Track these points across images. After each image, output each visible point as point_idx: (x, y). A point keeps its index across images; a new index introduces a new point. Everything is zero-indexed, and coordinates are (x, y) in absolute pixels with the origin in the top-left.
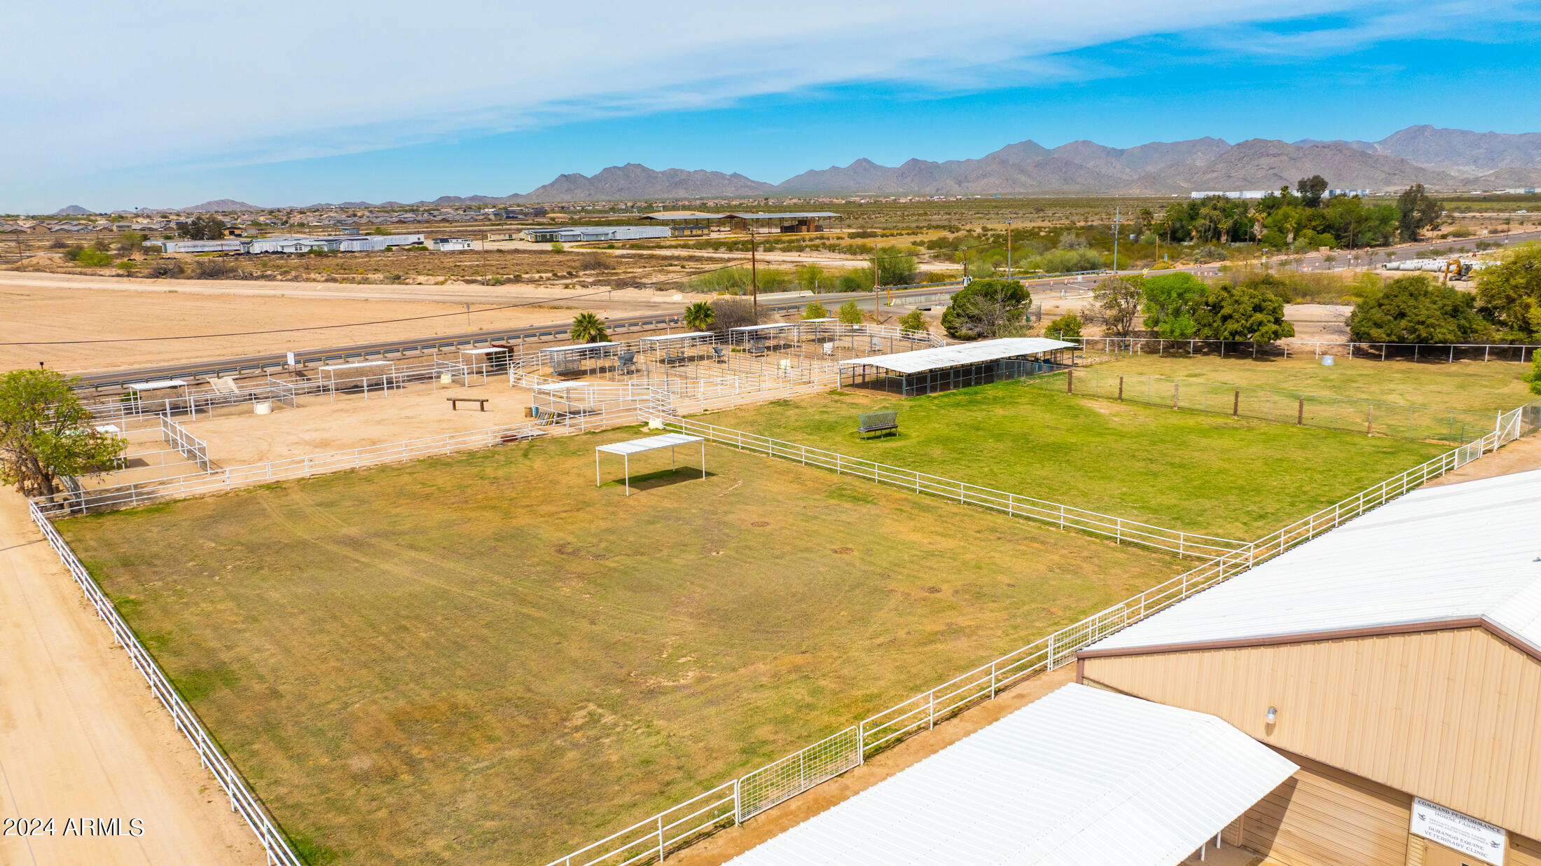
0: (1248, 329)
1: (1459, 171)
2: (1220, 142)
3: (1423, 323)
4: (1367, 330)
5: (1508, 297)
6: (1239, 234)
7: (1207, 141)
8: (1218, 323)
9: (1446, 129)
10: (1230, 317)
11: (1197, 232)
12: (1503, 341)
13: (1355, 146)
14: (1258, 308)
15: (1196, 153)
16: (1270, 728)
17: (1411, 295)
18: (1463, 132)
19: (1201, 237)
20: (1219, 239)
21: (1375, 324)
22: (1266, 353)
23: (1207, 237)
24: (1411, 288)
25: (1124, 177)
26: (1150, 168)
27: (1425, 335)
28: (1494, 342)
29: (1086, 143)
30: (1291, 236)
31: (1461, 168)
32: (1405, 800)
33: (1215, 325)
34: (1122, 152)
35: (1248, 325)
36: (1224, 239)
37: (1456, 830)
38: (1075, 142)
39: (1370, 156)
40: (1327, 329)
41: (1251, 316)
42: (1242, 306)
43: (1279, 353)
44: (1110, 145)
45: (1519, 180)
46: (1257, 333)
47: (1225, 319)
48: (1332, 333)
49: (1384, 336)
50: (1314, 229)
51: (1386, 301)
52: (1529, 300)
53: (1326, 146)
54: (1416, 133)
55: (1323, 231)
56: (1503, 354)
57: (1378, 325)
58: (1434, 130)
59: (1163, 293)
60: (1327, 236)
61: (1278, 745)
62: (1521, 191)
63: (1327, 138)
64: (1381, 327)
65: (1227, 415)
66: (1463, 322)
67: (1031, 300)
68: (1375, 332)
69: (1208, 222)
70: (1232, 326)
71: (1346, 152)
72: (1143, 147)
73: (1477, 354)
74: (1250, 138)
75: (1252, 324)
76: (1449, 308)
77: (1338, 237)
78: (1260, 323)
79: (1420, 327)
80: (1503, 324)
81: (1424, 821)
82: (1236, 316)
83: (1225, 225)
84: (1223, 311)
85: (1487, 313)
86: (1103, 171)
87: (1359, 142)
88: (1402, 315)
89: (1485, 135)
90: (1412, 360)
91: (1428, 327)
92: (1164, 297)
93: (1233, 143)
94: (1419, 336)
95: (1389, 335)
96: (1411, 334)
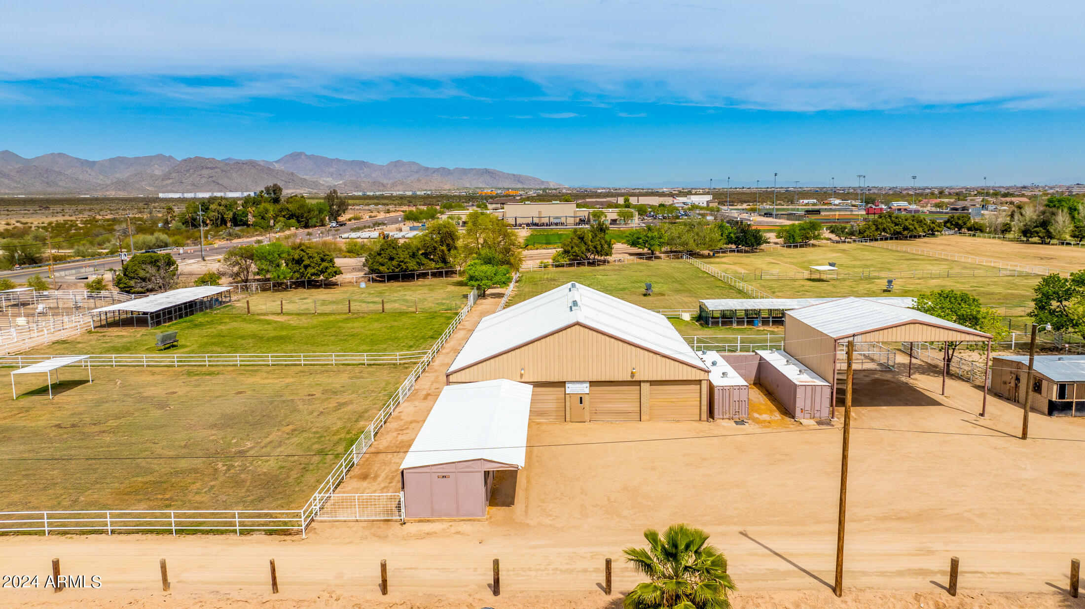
0: (320, 271)
1: (324, 181)
2: (170, 158)
3: (402, 262)
4: (377, 267)
5: (434, 247)
6: (239, 221)
7: (161, 158)
8: (302, 270)
9: (313, 155)
10: (309, 265)
11: (211, 220)
12: (435, 268)
13: (262, 163)
14: (323, 260)
15: (154, 165)
16: (522, 375)
17: (394, 248)
18: (322, 158)
19: (213, 223)
20: (226, 225)
21: (380, 264)
22: (329, 285)
23: (217, 224)
24: (393, 245)
25: (99, 181)
26: (119, 176)
27: (405, 267)
28: (432, 269)
29: (60, 155)
30: (272, 222)
31: (325, 179)
32: (562, 384)
33: (301, 271)
34: (94, 163)
35: (320, 269)
36: (229, 224)
37: (577, 387)
38: (52, 154)
39: (273, 170)
40: (354, 269)
41: (321, 265)
42: (315, 259)
43: (335, 285)
44: (82, 157)
45: (357, 187)
46: (326, 274)
47: (306, 267)
48: (357, 272)
49: (386, 270)
50: (284, 216)
51: (382, 252)
52: (443, 248)
53: (244, 163)
54: (296, 156)
55: (289, 218)
56: (437, 274)
57: (383, 265)
58: (306, 155)
59: (269, 254)
60: (293, 221)
61: (525, 381)
62: (360, 194)
63: (244, 157)
64: (384, 265)
65: (345, 314)
66: (418, 260)
67: (177, 265)
68: (381, 268)
69: (217, 214)
70: (311, 271)
71: (257, 167)
72: (111, 160)
73: (424, 275)
74: (192, 156)
75: (322, 269)
76: (411, 254)
77: (299, 222)
78: (327, 268)
79: (402, 264)
80: (432, 260)
81: (570, 388)
82: (313, 265)
83: (229, 215)
84: (304, 263)
85: (426, 255)
86: (81, 177)
87: (264, 161)
88: (392, 259)
89: (334, 160)
90: (399, 281)
91: (405, 263)
92: (271, 256)
93: (180, 159)
94: (402, 268)
95: (388, 269)
96: (397, 268)
